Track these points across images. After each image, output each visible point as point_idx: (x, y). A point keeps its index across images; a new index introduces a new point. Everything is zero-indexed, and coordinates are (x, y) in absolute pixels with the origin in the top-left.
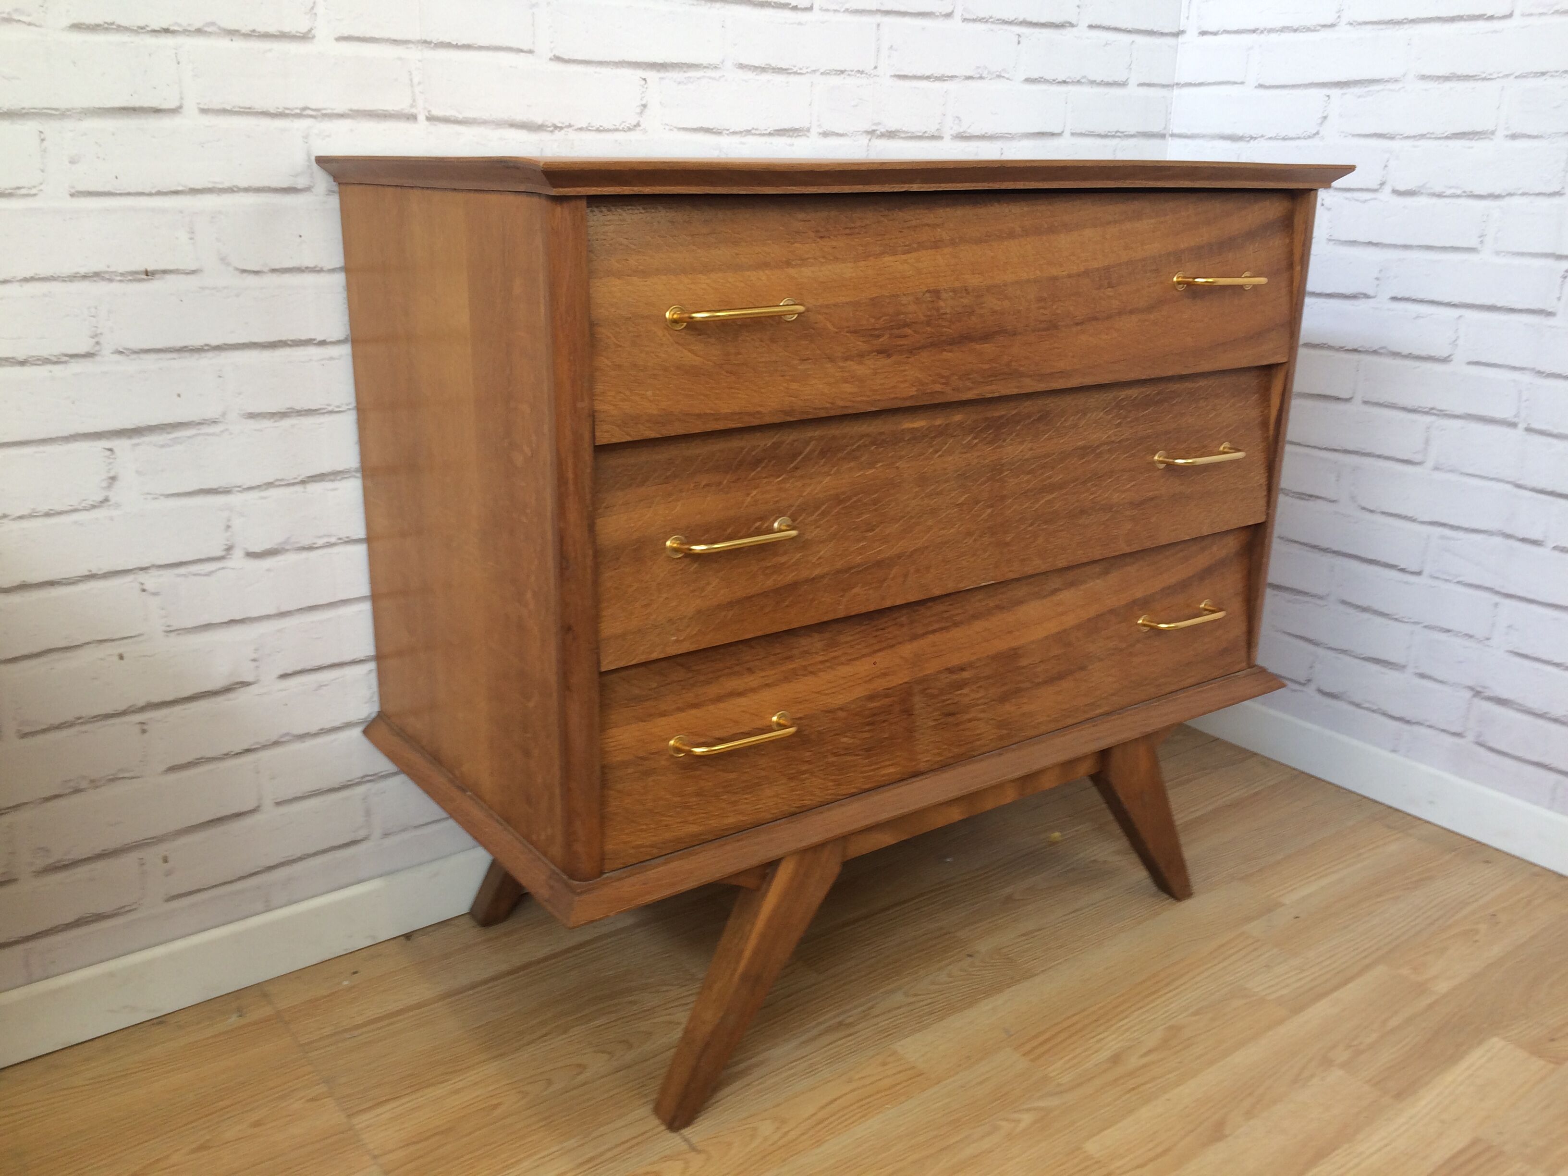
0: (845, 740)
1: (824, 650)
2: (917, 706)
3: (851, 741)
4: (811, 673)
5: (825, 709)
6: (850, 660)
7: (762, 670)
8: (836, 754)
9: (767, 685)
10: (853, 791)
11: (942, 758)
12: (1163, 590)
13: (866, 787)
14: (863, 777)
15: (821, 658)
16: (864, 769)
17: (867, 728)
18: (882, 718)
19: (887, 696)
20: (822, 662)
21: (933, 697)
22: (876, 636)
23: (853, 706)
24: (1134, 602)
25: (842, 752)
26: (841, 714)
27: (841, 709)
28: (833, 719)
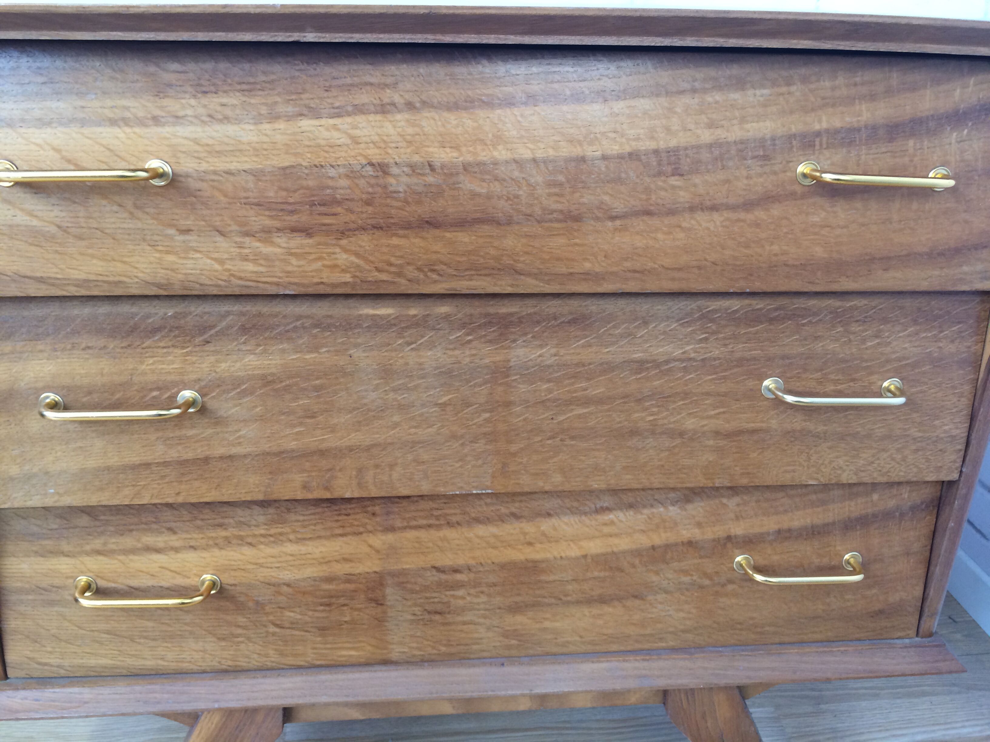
0: (292, 614)
1: (266, 524)
2: (389, 598)
3: (299, 617)
4: (250, 544)
5: (267, 581)
6: (300, 539)
7: (187, 532)
8: (277, 626)
9: (192, 547)
10: (302, 663)
11: (422, 653)
12: (779, 532)
13: (319, 663)
14: (315, 654)
15: (263, 532)
16: (318, 646)
17: (322, 608)
18: (342, 601)
19: (348, 581)
20: (262, 536)
21: (412, 591)
22: (337, 521)
23: (302, 584)
24: (729, 538)
25: (287, 625)
26: (285, 589)
27: (288, 585)
28: (276, 592)
